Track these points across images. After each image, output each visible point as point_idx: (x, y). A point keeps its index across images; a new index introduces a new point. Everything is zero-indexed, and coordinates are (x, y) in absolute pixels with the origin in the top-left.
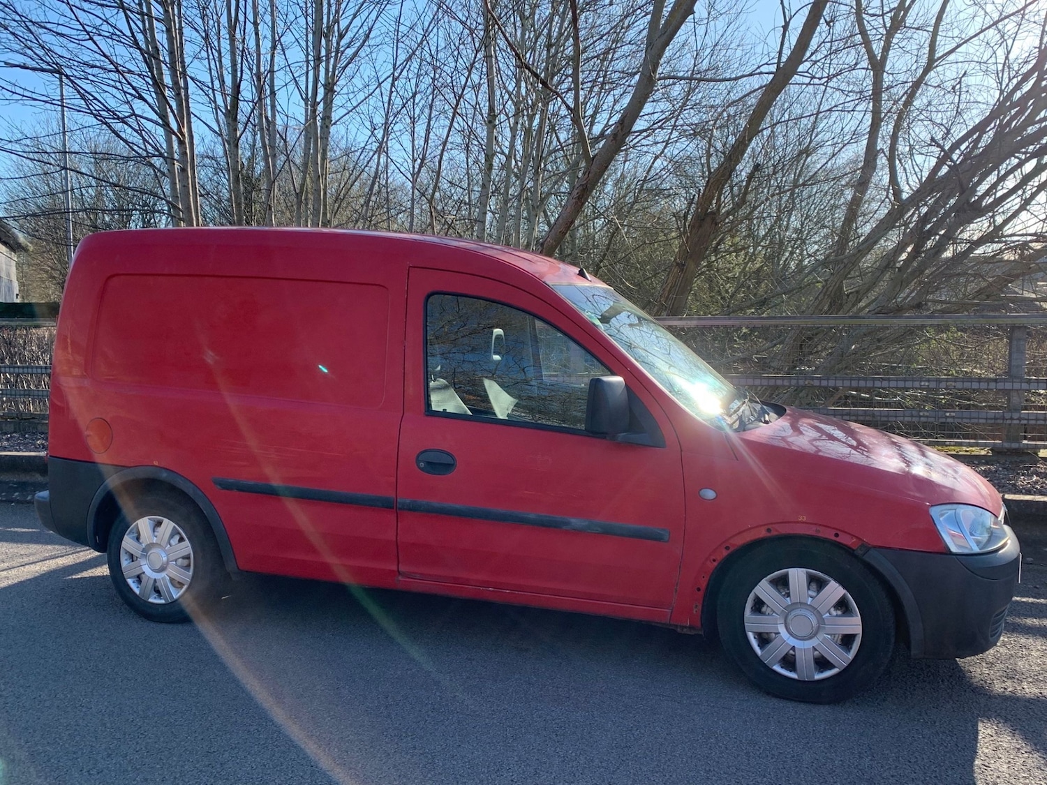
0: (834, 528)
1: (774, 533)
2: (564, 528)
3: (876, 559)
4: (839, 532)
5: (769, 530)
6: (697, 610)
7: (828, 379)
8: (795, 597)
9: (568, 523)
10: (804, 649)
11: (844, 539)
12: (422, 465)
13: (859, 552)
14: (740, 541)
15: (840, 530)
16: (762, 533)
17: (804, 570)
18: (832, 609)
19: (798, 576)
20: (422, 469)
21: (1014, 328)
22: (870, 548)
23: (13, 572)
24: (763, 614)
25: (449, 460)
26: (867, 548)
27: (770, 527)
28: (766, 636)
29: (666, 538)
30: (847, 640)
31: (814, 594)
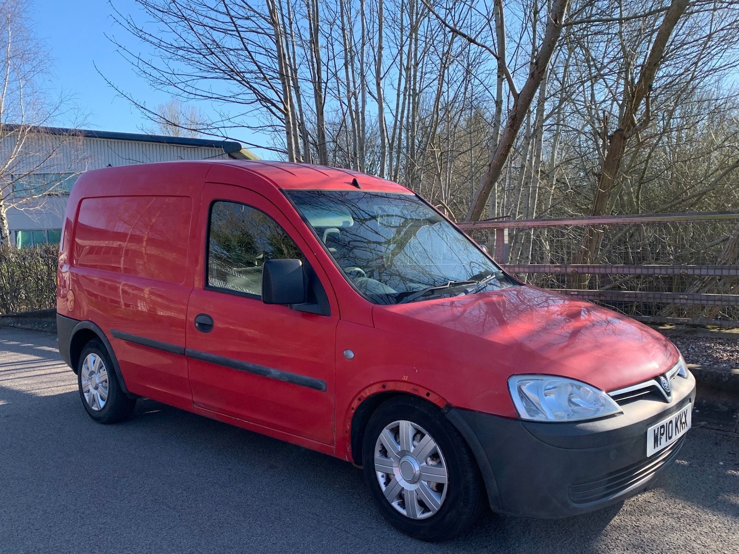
0: (426, 388)
1: (387, 389)
2: (268, 376)
3: (455, 418)
4: (430, 392)
5: (384, 386)
6: (349, 449)
7: (701, 269)
8: (403, 445)
9: (270, 373)
10: (410, 491)
11: (432, 398)
12: (197, 325)
13: (445, 412)
14: (366, 394)
15: (431, 391)
16: (380, 388)
18: (429, 459)
19: (405, 427)
20: (197, 328)
22: (452, 408)
23: (72, 386)
25: (210, 322)
26: (449, 407)
29: (324, 388)
31: (416, 444)
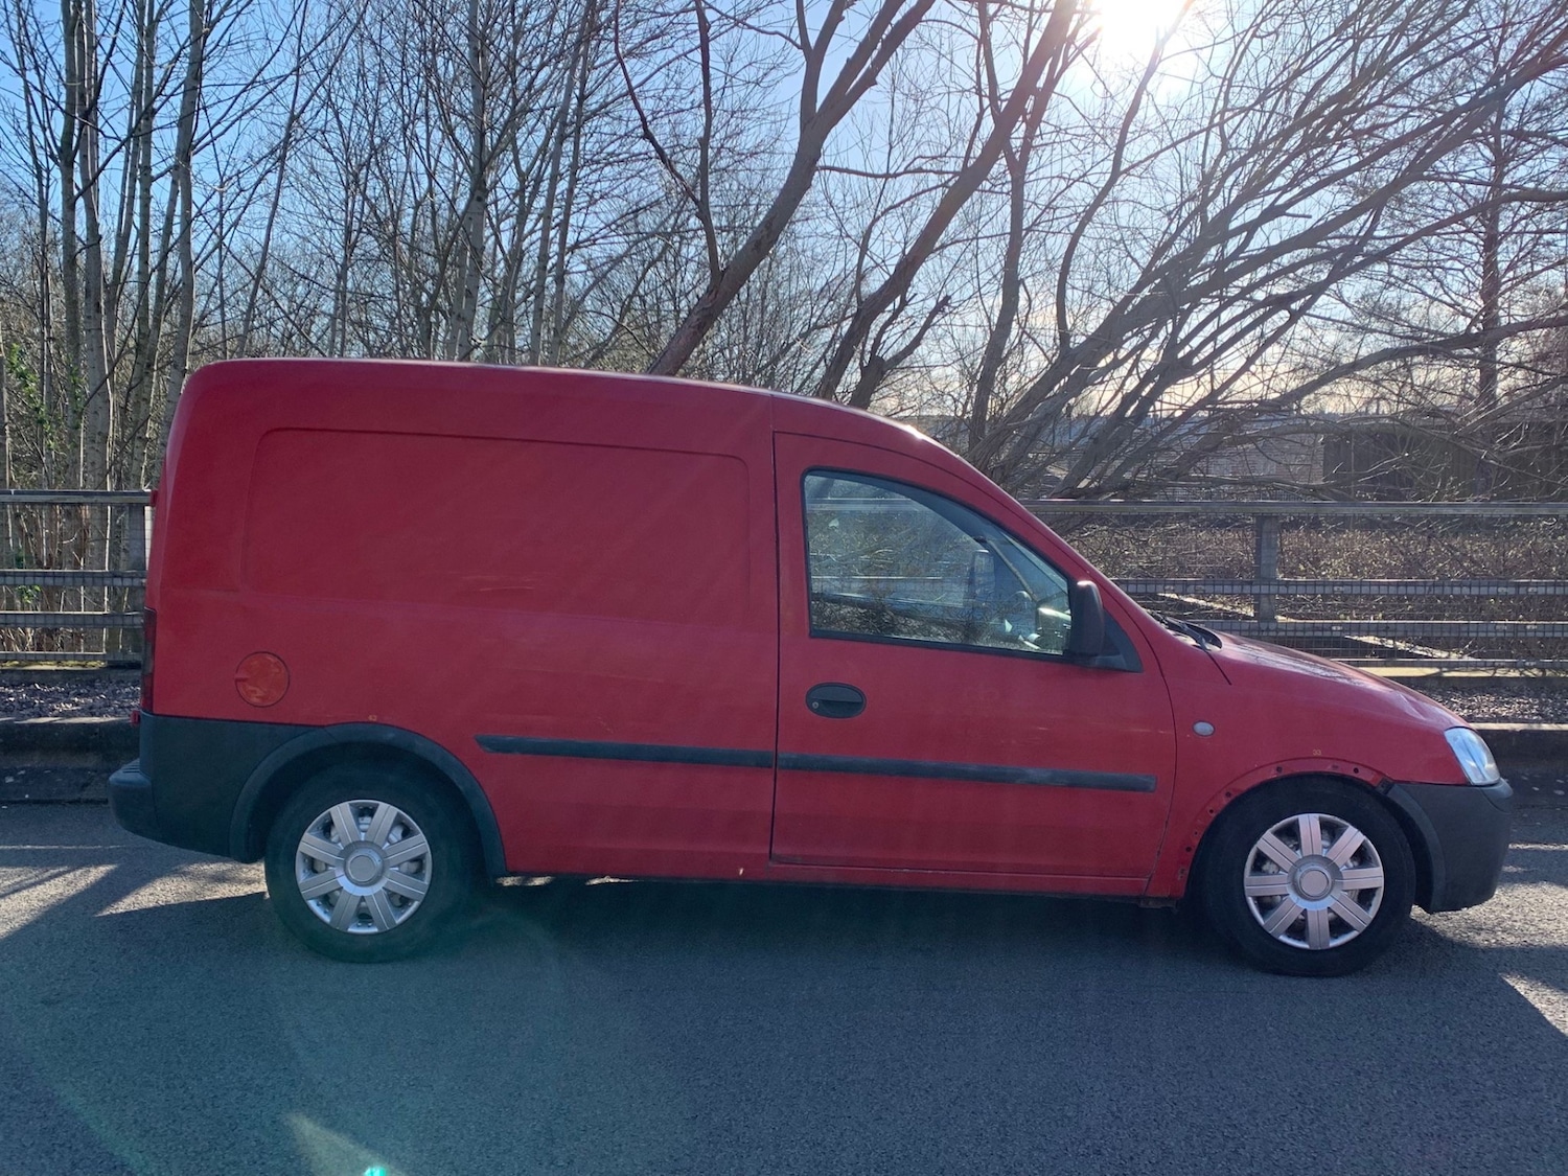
0: (1353, 762)
1: (1284, 773)
2: (1018, 781)
3: (1399, 796)
4: (1359, 767)
5: (1279, 769)
6: (1182, 876)
8: (1306, 849)
9: (1024, 775)
10: (1318, 913)
11: (1365, 776)
12: (816, 705)
13: (1381, 790)
14: (1245, 785)
15: (1360, 765)
16: (1272, 774)
17: (1317, 815)
18: (1350, 861)
19: (1309, 824)
20: (817, 711)
21: (1262, 519)
22: (1393, 784)
24: (1266, 873)
25: (855, 698)
26: (1389, 785)
27: (1280, 765)
28: (1268, 900)
29: (1152, 787)
30: (1364, 897)
31: (1327, 844)
